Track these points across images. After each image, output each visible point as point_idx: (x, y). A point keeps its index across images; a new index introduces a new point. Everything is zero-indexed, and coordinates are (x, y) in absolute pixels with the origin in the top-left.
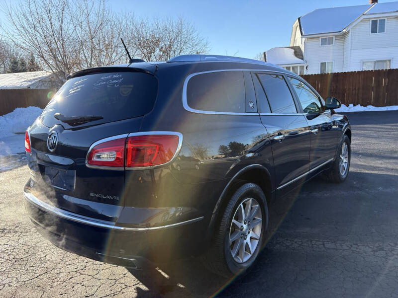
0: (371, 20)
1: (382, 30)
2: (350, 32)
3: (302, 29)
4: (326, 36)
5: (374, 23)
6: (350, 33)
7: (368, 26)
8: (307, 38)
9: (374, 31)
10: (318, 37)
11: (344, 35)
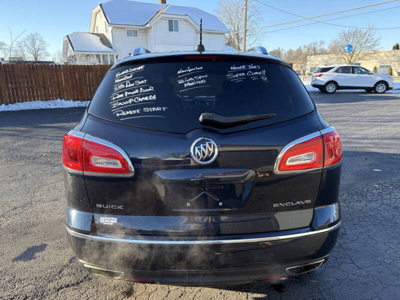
0: (168, 19)
1: (177, 30)
2: (152, 27)
3: (107, 16)
4: (132, 28)
5: (170, 22)
6: (153, 29)
7: (166, 25)
8: (114, 27)
9: (171, 29)
10: (124, 28)
11: (146, 30)
